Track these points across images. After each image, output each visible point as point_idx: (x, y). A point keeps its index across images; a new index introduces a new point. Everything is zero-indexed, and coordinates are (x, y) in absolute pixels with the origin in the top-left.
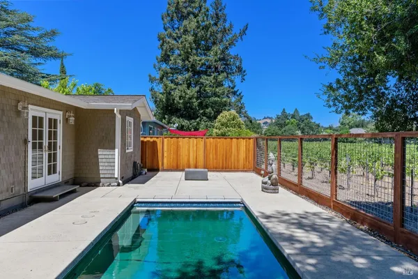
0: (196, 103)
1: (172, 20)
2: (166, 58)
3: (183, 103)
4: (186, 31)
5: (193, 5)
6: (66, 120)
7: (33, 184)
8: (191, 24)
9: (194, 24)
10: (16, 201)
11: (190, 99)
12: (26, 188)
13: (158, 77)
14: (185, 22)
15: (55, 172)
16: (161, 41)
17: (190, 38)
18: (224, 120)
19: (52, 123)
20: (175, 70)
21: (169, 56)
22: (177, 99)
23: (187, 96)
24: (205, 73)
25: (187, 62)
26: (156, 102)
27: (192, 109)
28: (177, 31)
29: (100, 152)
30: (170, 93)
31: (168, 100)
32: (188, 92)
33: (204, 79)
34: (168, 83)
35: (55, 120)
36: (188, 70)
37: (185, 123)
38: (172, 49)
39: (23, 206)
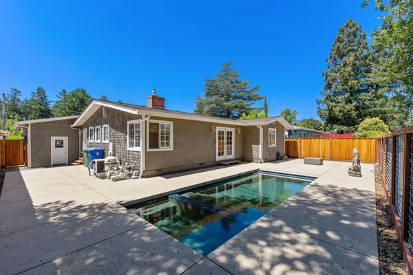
0: (354, 114)
1: (335, 59)
2: (329, 86)
3: (343, 115)
4: (345, 65)
5: (352, 44)
6: (237, 131)
7: (218, 158)
8: (350, 58)
9: (352, 58)
10: (212, 164)
11: (348, 111)
12: (215, 159)
13: (323, 99)
14: (345, 59)
15: (231, 154)
16: (325, 76)
17: (349, 69)
18: (366, 126)
19: (229, 133)
20: (336, 94)
21: (331, 85)
22: (337, 113)
23: (346, 110)
24: (366, 91)
25: (346, 86)
26: (321, 116)
27: (350, 118)
28: (338, 66)
29: (253, 146)
30: (332, 109)
31: (330, 114)
32: (347, 107)
33: (362, 96)
34: (329, 102)
35: (231, 132)
36: (347, 92)
37: (345, 128)
38: (334, 80)
39: (214, 166)
